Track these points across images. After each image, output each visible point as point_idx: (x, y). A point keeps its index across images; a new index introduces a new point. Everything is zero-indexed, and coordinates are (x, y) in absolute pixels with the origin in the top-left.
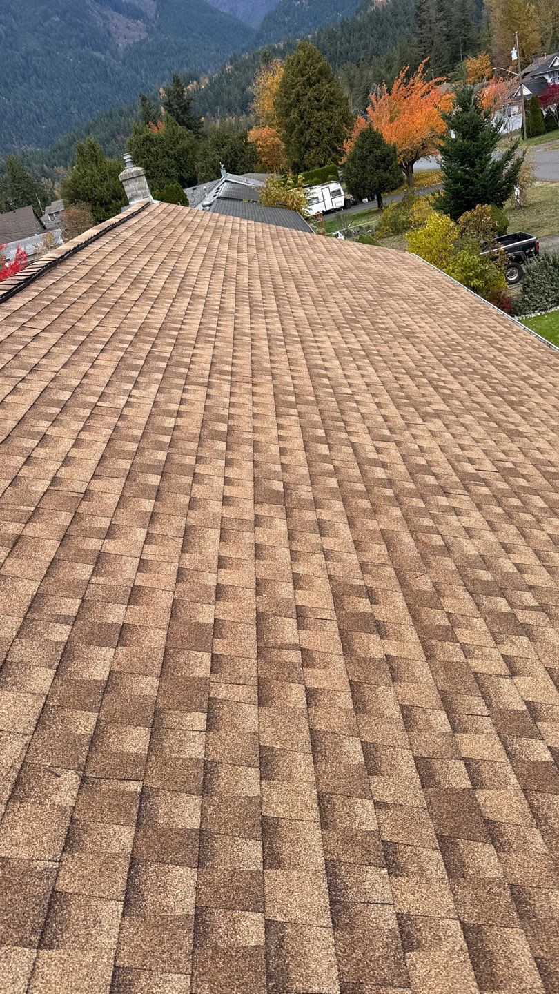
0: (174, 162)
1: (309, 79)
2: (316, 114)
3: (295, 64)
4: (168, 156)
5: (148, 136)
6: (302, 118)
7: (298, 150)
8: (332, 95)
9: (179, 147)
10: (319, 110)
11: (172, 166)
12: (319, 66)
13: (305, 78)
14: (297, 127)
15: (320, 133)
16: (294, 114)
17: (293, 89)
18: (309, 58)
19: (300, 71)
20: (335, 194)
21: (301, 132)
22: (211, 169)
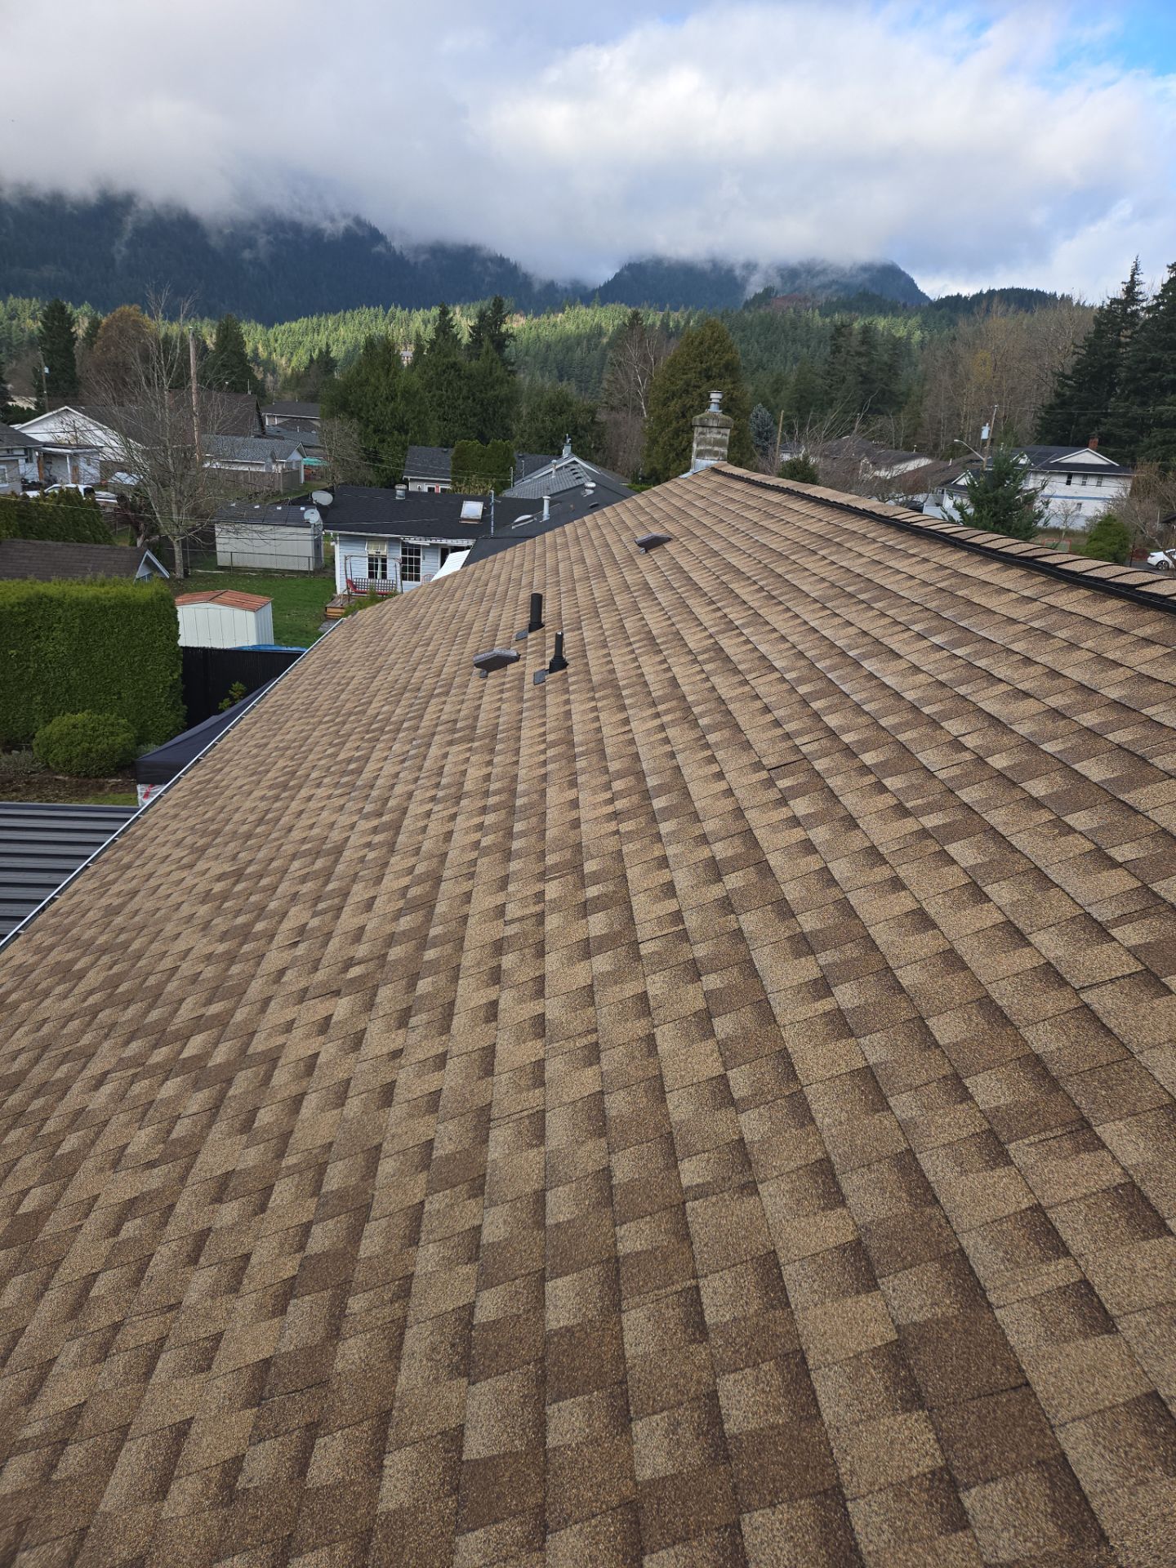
9: (492, 393)
12: (728, 357)
13: (704, 366)
17: (683, 374)
18: (716, 342)
19: (700, 355)
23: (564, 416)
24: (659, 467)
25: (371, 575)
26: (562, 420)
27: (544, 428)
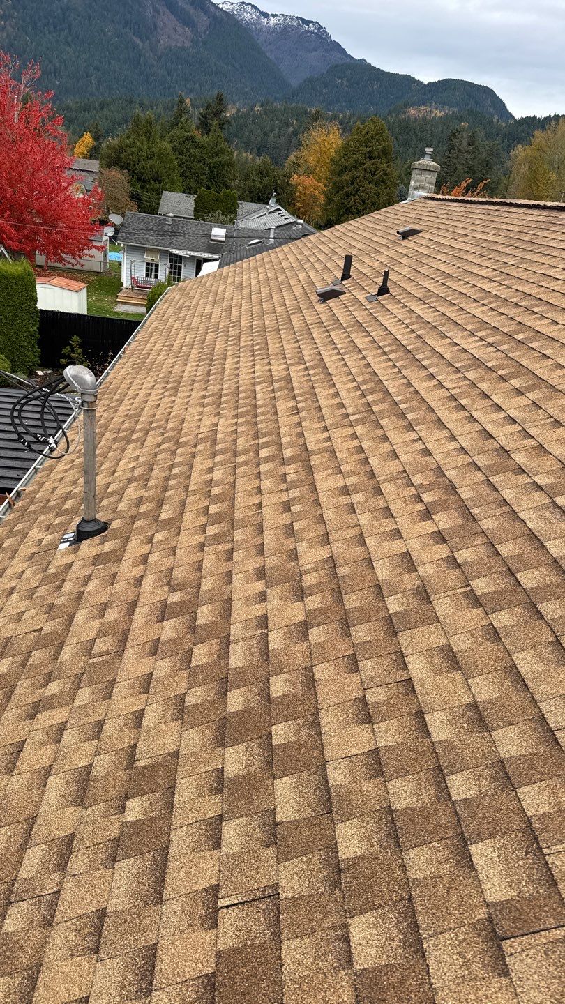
0: (207, 171)
1: (371, 151)
2: (367, 185)
3: (363, 133)
4: (204, 163)
6: (352, 183)
7: (339, 210)
8: (386, 174)
9: (216, 159)
10: (370, 183)
12: (384, 144)
13: (368, 149)
14: (346, 189)
15: (364, 203)
16: (347, 177)
17: (354, 154)
18: (377, 133)
19: (366, 142)
21: (348, 195)
23: (269, 178)
25: (147, 276)
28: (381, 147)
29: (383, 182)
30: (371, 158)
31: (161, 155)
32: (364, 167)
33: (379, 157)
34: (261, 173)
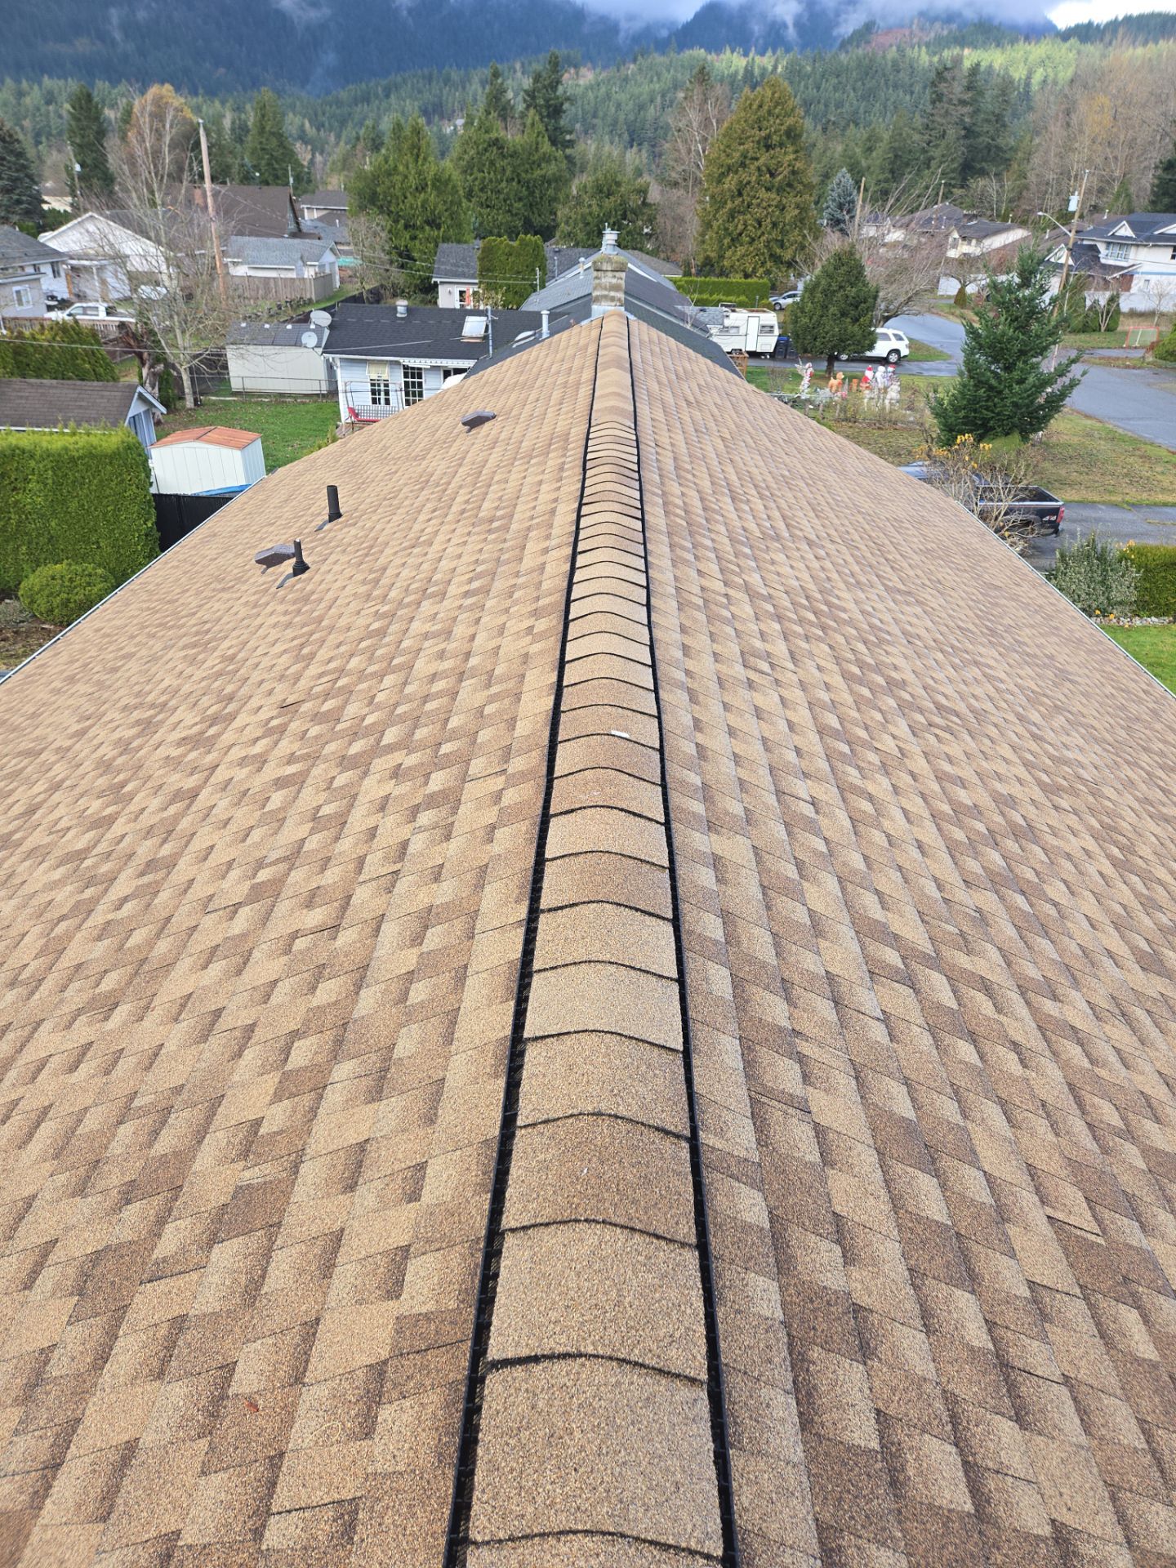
0: (525, 192)
1: (769, 137)
2: (763, 194)
3: (755, 107)
4: (519, 182)
5: (497, 139)
6: (740, 194)
7: (720, 241)
8: (794, 172)
9: (538, 173)
10: (768, 189)
11: (520, 199)
12: (790, 121)
13: (763, 133)
14: (729, 205)
15: (760, 225)
16: (730, 183)
17: (740, 144)
18: (777, 104)
19: (759, 121)
20: (766, 329)
21: (732, 215)
22: (581, 225)
23: (612, 199)
24: (713, 255)
25: (374, 401)
26: (609, 203)
27: (590, 214)
28: (783, 128)
29: (790, 185)
30: (768, 147)
31: (441, 183)
32: (756, 164)
33: (781, 145)
34: (601, 191)
